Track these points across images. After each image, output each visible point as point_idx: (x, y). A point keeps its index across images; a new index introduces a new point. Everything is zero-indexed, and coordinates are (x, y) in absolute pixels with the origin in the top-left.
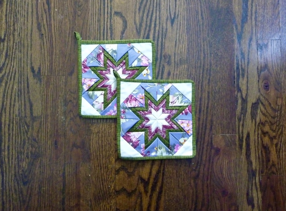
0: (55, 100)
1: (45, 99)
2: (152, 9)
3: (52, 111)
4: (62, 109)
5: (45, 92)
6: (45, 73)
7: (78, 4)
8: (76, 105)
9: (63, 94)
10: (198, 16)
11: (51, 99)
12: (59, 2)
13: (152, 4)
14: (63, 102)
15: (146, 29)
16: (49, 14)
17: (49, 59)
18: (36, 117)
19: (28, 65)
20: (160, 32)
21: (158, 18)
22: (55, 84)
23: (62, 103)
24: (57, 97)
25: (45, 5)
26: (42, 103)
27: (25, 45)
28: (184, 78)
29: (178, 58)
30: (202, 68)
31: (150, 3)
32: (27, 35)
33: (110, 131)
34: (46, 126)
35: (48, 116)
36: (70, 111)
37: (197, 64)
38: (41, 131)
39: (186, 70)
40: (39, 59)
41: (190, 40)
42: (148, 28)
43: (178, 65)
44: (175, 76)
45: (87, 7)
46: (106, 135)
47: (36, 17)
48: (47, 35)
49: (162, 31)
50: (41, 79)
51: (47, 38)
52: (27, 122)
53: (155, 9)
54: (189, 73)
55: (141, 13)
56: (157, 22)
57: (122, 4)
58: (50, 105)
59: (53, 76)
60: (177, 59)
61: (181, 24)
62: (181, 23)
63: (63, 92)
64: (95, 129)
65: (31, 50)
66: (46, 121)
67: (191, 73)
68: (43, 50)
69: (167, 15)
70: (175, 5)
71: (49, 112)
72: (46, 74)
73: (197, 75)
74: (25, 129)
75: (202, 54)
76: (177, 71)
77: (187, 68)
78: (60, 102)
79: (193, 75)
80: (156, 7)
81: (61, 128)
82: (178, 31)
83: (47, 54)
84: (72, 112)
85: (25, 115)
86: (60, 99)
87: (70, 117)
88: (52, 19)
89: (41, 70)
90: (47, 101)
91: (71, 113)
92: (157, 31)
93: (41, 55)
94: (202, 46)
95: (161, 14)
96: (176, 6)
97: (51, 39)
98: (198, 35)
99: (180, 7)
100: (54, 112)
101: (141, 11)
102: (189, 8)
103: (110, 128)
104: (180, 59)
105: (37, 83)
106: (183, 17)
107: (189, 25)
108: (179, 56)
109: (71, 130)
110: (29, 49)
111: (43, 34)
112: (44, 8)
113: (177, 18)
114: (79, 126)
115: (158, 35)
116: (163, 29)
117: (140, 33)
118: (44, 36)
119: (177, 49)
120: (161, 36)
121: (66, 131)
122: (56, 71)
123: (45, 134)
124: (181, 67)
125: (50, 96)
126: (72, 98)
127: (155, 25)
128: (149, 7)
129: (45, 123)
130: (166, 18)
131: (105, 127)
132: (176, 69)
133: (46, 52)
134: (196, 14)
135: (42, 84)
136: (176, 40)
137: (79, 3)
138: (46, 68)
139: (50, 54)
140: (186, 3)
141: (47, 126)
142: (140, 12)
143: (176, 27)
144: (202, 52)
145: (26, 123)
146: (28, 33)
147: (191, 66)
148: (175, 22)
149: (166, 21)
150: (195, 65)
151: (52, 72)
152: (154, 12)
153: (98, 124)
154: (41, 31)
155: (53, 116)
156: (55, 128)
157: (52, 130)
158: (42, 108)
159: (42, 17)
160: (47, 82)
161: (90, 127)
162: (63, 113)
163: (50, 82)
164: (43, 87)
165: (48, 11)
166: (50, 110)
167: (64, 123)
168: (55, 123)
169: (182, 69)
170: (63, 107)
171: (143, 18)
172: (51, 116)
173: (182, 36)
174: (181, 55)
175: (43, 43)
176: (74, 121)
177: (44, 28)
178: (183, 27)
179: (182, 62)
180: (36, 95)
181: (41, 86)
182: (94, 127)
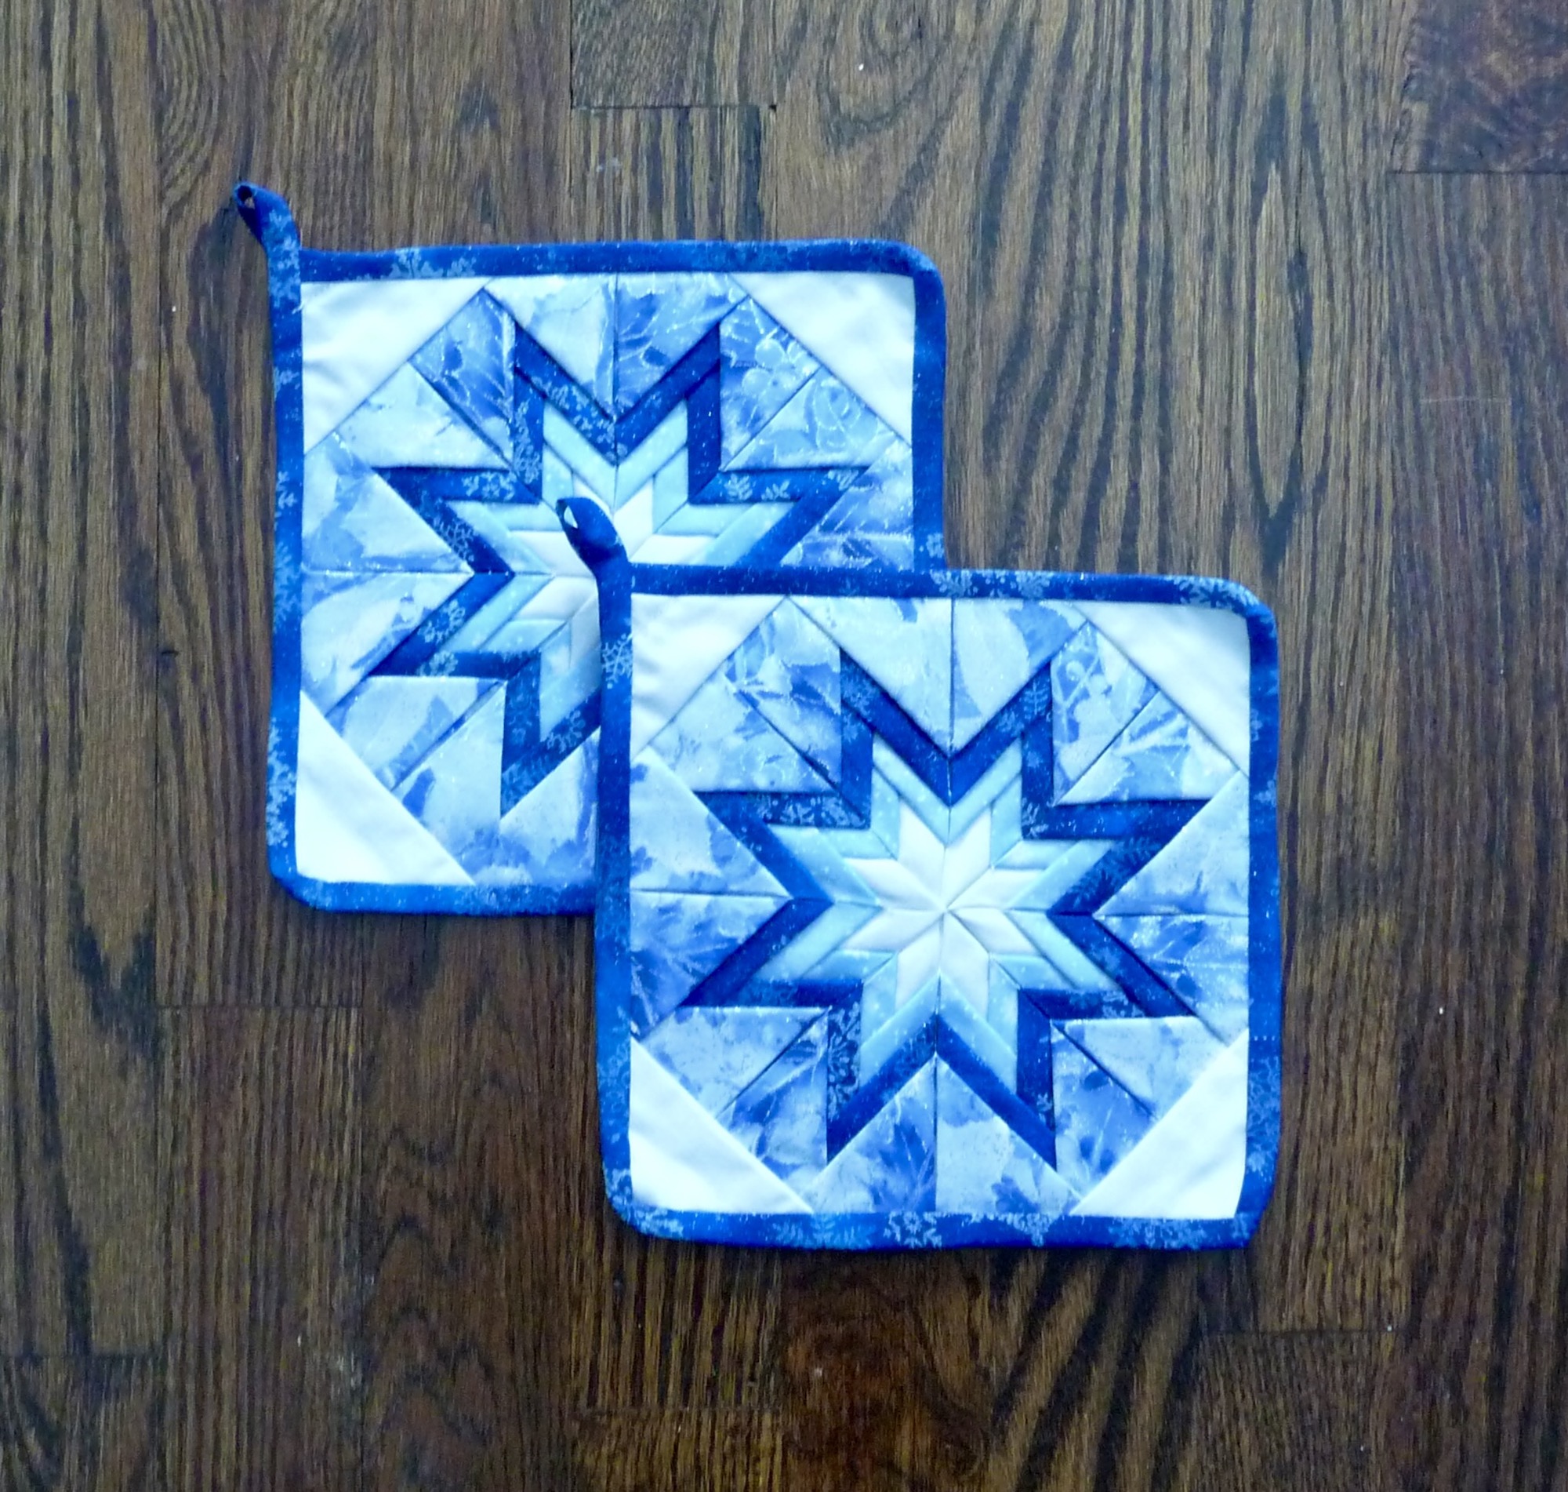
0: (278, 1214)
1: (190, 1210)
2: (1098, 432)
3: (253, 1306)
4: (339, 1289)
5: (189, 1149)
6: (189, 984)
8: (453, 1257)
9: (347, 1166)
10: (1495, 486)
11: (240, 1207)
13: (1098, 390)
14: (347, 1234)
16: (225, 476)
17: (221, 863)
18: (115, 1359)
19: (50, 913)
21: (1149, 504)
22: (277, 1080)
23: (336, 1243)
24: (297, 1193)
25: (188, 399)
26: (168, 1244)
27: (22, 742)
28: (1370, 1022)
29: (1319, 851)
30: (1523, 936)
31: (1085, 374)
32: (38, 658)
33: (741, 1480)
34: (200, 1433)
35: (217, 1350)
36: (405, 1310)
37: (1484, 912)
38: (162, 1477)
39: (1390, 961)
40: (137, 864)
41: (1420, 693)
43: (1316, 910)
44: (1291, 1012)
47: (112, 497)
48: (206, 659)
50: (159, 1035)
51: (207, 679)
52: (46, 1402)
53: (1123, 427)
54: (1415, 986)
55: (1003, 465)
58: (237, 1259)
59: (259, 1014)
60: (1310, 867)
61: (1350, 562)
62: (1343, 547)
63: (346, 1148)
64: (618, 1465)
65: (72, 784)
66: (200, 1397)
67: (1427, 984)
68: (172, 787)
69: (1230, 480)
70: (1294, 392)
71: (227, 1317)
72: (201, 990)
73: (1480, 1005)
74: (25, 1457)
75: (1528, 818)
76: (1311, 962)
77: (1399, 943)
78: (323, 1233)
79: (1445, 1000)
80: (1137, 412)
81: (332, 1456)
82: (1319, 621)
83: (204, 820)
84: (423, 1315)
85: (29, 1344)
86: (322, 1201)
87: (401, 1364)
88: (250, 511)
89: (158, 955)
90: (212, 1224)
91: (415, 1326)
93: (160, 827)
94: (1529, 747)
95: (1174, 468)
96: (1302, 405)
98: (1490, 654)
99: (1336, 411)
100: (272, 1318)
101: (1005, 451)
102: (1417, 419)
103: (742, 1457)
104: (1340, 861)
105: (123, 1074)
106: (1365, 491)
107: (1419, 570)
108: (1329, 838)
109: (413, 1474)
110: (58, 775)
111: (170, 652)
112: (179, 426)
113: (1309, 504)
114: (483, 1439)
118: (183, 662)
119: (1310, 777)
121: (370, 1478)
122: (282, 968)
124: (1347, 936)
126: (423, 1198)
128: (1075, 414)
129: (191, 1409)
130: (1219, 509)
131: (704, 1449)
132: (1299, 951)
133: (198, 800)
134: (1477, 473)
135: (168, 1081)
136: (1307, 695)
138: (203, 938)
139: (234, 820)
140: (1387, 376)
141: (209, 1436)
142: (998, 457)
143: (1305, 586)
144: (1528, 803)
145: (33, 1407)
146: (50, 641)
147: (1429, 927)
148: (1295, 538)
149: (1219, 529)
150: (1468, 914)
151: (252, 971)
152: (1116, 457)
153: (637, 1427)
154: (158, 619)
155: (258, 1353)
156: (279, 1457)
157: (251, 1468)
158: (168, 1280)
159: (160, 497)
160: (208, 1058)
161: (574, 1445)
162: (344, 1325)
163: (234, 1064)
164: (175, 1100)
165: (218, 450)
166: (238, 1297)
167: (356, 1414)
168: (276, 1410)
169: (1357, 952)
170: (342, 1280)
171: (1023, 512)
172: (240, 1350)
173: (1352, 666)
174: (1343, 831)
175: (177, 725)
176: (436, 1396)
177: (180, 601)
178: (1368, 580)
179: (1355, 890)
180: (118, 1168)
181: (156, 1092)
182: (605, 1450)
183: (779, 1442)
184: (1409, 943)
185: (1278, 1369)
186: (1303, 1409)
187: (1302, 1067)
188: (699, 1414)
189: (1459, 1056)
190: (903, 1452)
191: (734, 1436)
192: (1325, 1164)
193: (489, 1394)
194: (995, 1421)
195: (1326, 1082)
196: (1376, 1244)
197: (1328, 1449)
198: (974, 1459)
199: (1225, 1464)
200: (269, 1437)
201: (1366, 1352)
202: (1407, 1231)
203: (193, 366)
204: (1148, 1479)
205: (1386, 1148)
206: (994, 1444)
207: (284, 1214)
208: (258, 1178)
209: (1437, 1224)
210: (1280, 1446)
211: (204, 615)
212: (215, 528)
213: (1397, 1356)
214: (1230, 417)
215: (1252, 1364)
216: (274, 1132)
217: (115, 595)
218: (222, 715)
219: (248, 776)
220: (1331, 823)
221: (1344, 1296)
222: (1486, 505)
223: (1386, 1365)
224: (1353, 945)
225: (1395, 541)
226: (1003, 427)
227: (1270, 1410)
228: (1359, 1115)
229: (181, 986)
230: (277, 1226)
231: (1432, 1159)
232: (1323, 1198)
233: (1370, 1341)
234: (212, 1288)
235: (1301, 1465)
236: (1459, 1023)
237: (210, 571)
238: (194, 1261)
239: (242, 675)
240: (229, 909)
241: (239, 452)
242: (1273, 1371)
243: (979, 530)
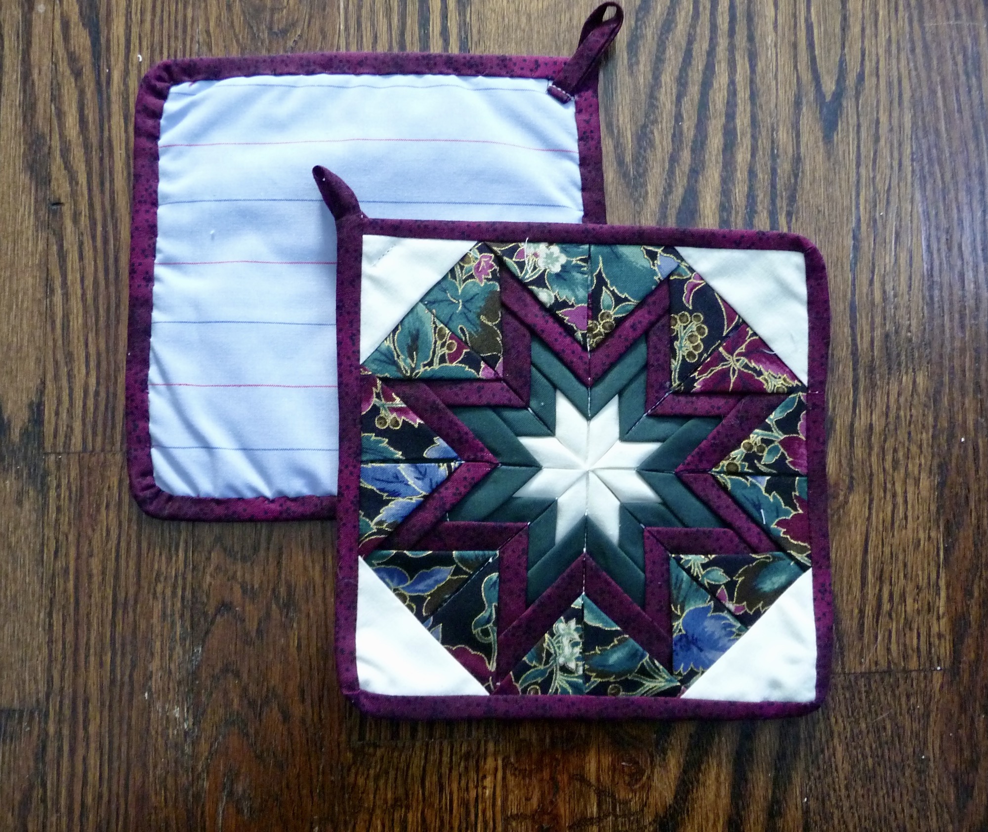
0: (131, 602)
1: (67, 599)
2: (705, 46)
3: (113, 671)
4: (175, 656)
6: (68, 437)
7: (271, 22)
8: (259, 631)
9: (182, 566)
11: (104, 598)
12: (158, 10)
13: (705, 17)
14: (182, 616)
15: (674, 159)
16: (98, 83)
17: (92, 350)
18: (10, 712)
20: (760, 176)
21: (743, 94)
23: (173, 623)
24: (144, 583)
25: (73, 32)
26: (51, 625)
28: (914, 449)
29: (873, 329)
31: (696, 8)
33: (473, 794)
34: (73, 766)
35: (86, 706)
36: (225, 670)
38: (44, 800)
39: (925, 406)
40: (32, 352)
41: (937, 220)
42: (686, 155)
43: (871, 369)
44: (858, 442)
45: (324, 38)
46: (447, 817)
47: (18, 98)
48: (83, 206)
49: (774, 171)
50: (46, 473)
51: (84, 221)
53: (723, 43)
54: (944, 422)
55: (641, 67)
56: (742, 121)
57: (529, 17)
58: (102, 638)
60: (867, 339)
61: (883, 131)
62: (878, 122)
63: (181, 552)
64: (382, 782)
66: (73, 736)
67: (952, 421)
68: (58, 298)
69: (798, 78)
70: (839, 18)
71: (93, 678)
72: (77, 441)
76: (870, 407)
77: (931, 392)
79: (965, 432)
80: (732, 33)
81: (170, 781)
82: (863, 171)
83: (80, 321)
84: (237, 675)
87: (221, 711)
89: (46, 417)
90: (83, 611)
91: (232, 682)
92: (741, 175)
93: (49, 328)
95: (759, 69)
96: (844, 28)
97: (110, 228)
99: (868, 32)
100: (126, 678)
101: (643, 59)
102: (923, 36)
103: (473, 775)
104: (887, 336)
105: (19, 503)
106: (890, 84)
107: (932, 137)
108: (878, 320)
109: (231, 794)
111: (58, 203)
112: (67, 49)
113: (851, 92)
115: (751, 197)
116: (774, 157)
117: (644, 185)
118: (67, 211)
120: (767, 201)
121: (197, 797)
123: (64, 820)
124: (894, 388)
125: (96, 579)
126: (237, 589)
127: (729, 133)
128: (689, 34)
129: (66, 748)
130: (791, 97)
131: (445, 770)
132: (862, 401)
133: (76, 305)
134: (967, 74)
135: (52, 507)
136: (859, 220)
137: (276, 16)
138: (79, 403)
139: (102, 320)
140: (901, 7)
141: (80, 768)
142: (638, 63)
143: (853, 148)
147: (951, 381)
148: (844, 115)
149: (792, 110)
150: (978, 371)
151: (113, 427)
152: (719, 62)
153: (396, 754)
154: (50, 181)
155: (116, 705)
156: (131, 782)
157: (110, 791)
158: (50, 655)
159: (53, 99)
160: (81, 488)
161: (349, 770)
162: (179, 683)
163: (100, 495)
164: (57, 520)
165: (94, 65)
166: (101, 664)
167: (188, 749)
168: (129, 748)
169: (902, 400)
170: (178, 649)
171: (657, 99)
172: (103, 704)
173: (888, 202)
174: (887, 314)
175: (62, 256)
176: (247, 735)
177: (66, 168)
178: (896, 144)
179: (899, 355)
180: (14, 570)
181: (43, 515)
182: (372, 772)
183: (500, 762)
184: (938, 392)
185: (860, 700)
186: (879, 730)
187: (868, 481)
188: (441, 743)
189: (977, 471)
190: (591, 767)
191: (467, 760)
192: (887, 550)
193: (285, 733)
194: (657, 744)
195: (885, 492)
196: (926, 607)
197: (898, 759)
198: (642, 773)
199: (826, 772)
200: (124, 767)
201: (923, 685)
202: (948, 597)
203: (76, 9)
204: (770, 786)
205: (929, 537)
206: (658, 759)
207: (136, 602)
208: (117, 577)
209: (968, 593)
210: (865, 757)
211: (82, 179)
212: (91, 119)
213: (946, 687)
214: (796, 34)
215: (842, 697)
216: (129, 543)
217: (19, 164)
218: (95, 248)
219: (112, 289)
220: (879, 310)
221: (905, 645)
222: (973, 93)
223: (938, 695)
224: (899, 394)
225: (914, 116)
226: (641, 43)
227: (856, 731)
228: (910, 514)
229: (62, 439)
230: (130, 610)
231: (962, 546)
232: (886, 575)
233: (925, 677)
234: (83, 656)
235: (880, 771)
236: (976, 449)
237: (87, 146)
238: (70, 638)
239: (109, 219)
240: (98, 383)
241: (109, 67)
242: (857, 701)
243: (627, 112)
